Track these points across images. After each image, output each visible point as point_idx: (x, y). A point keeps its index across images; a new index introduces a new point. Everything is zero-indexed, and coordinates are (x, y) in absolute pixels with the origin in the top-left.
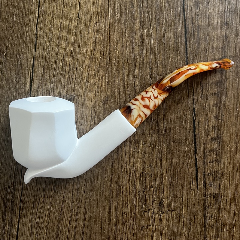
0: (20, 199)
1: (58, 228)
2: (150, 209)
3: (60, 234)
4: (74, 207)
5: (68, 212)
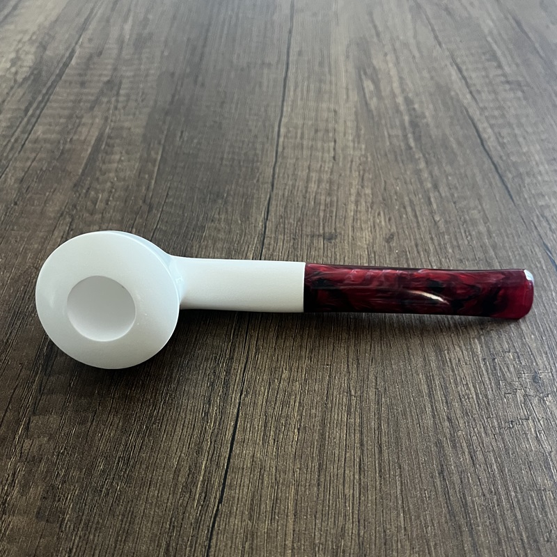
0: (242, 375)
1: (323, 424)
2: (516, 389)
3: (327, 437)
4: (353, 386)
5: (341, 396)
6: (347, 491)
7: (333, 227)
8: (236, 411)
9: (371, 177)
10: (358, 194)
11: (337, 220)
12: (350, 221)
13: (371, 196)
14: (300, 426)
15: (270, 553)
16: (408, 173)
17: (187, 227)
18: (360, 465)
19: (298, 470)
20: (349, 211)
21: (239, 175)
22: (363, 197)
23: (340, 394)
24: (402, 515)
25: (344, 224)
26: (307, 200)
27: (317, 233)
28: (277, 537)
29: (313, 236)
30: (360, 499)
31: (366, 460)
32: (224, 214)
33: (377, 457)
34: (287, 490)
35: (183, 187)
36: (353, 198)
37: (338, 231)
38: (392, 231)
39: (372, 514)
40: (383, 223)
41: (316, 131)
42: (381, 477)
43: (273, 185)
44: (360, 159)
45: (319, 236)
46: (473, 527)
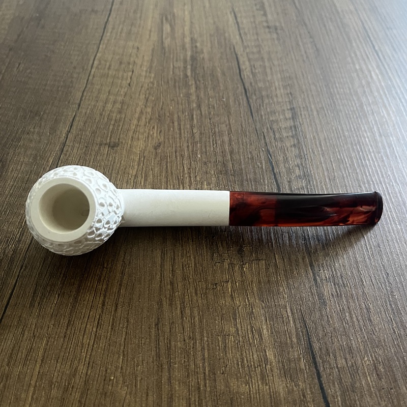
1: (78, 291)
2: (224, 259)
5: (96, 268)
6: (84, 341)
7: (118, 137)
8: (15, 281)
9: (153, 99)
10: (141, 112)
11: (122, 132)
12: (131, 134)
13: (151, 114)
14: (61, 292)
15: (18, 390)
16: (181, 95)
17: (8, 138)
18: (99, 320)
19: (52, 326)
20: (132, 125)
21: (56, 97)
22: (145, 114)
23: (95, 266)
24: (121, 357)
25: (126, 136)
26: (102, 117)
27: (105, 142)
28: (25, 378)
29: (101, 145)
30: (93, 347)
31: (104, 316)
32: (38, 127)
33: (112, 314)
34: (41, 341)
35: (12, 107)
36: (137, 115)
37: (121, 140)
38: (160, 140)
39: (100, 358)
40: (155, 134)
41: (121, 63)
42: (112, 329)
43: (79, 105)
44: (148, 85)
45: (105, 144)
46: (172, 365)
